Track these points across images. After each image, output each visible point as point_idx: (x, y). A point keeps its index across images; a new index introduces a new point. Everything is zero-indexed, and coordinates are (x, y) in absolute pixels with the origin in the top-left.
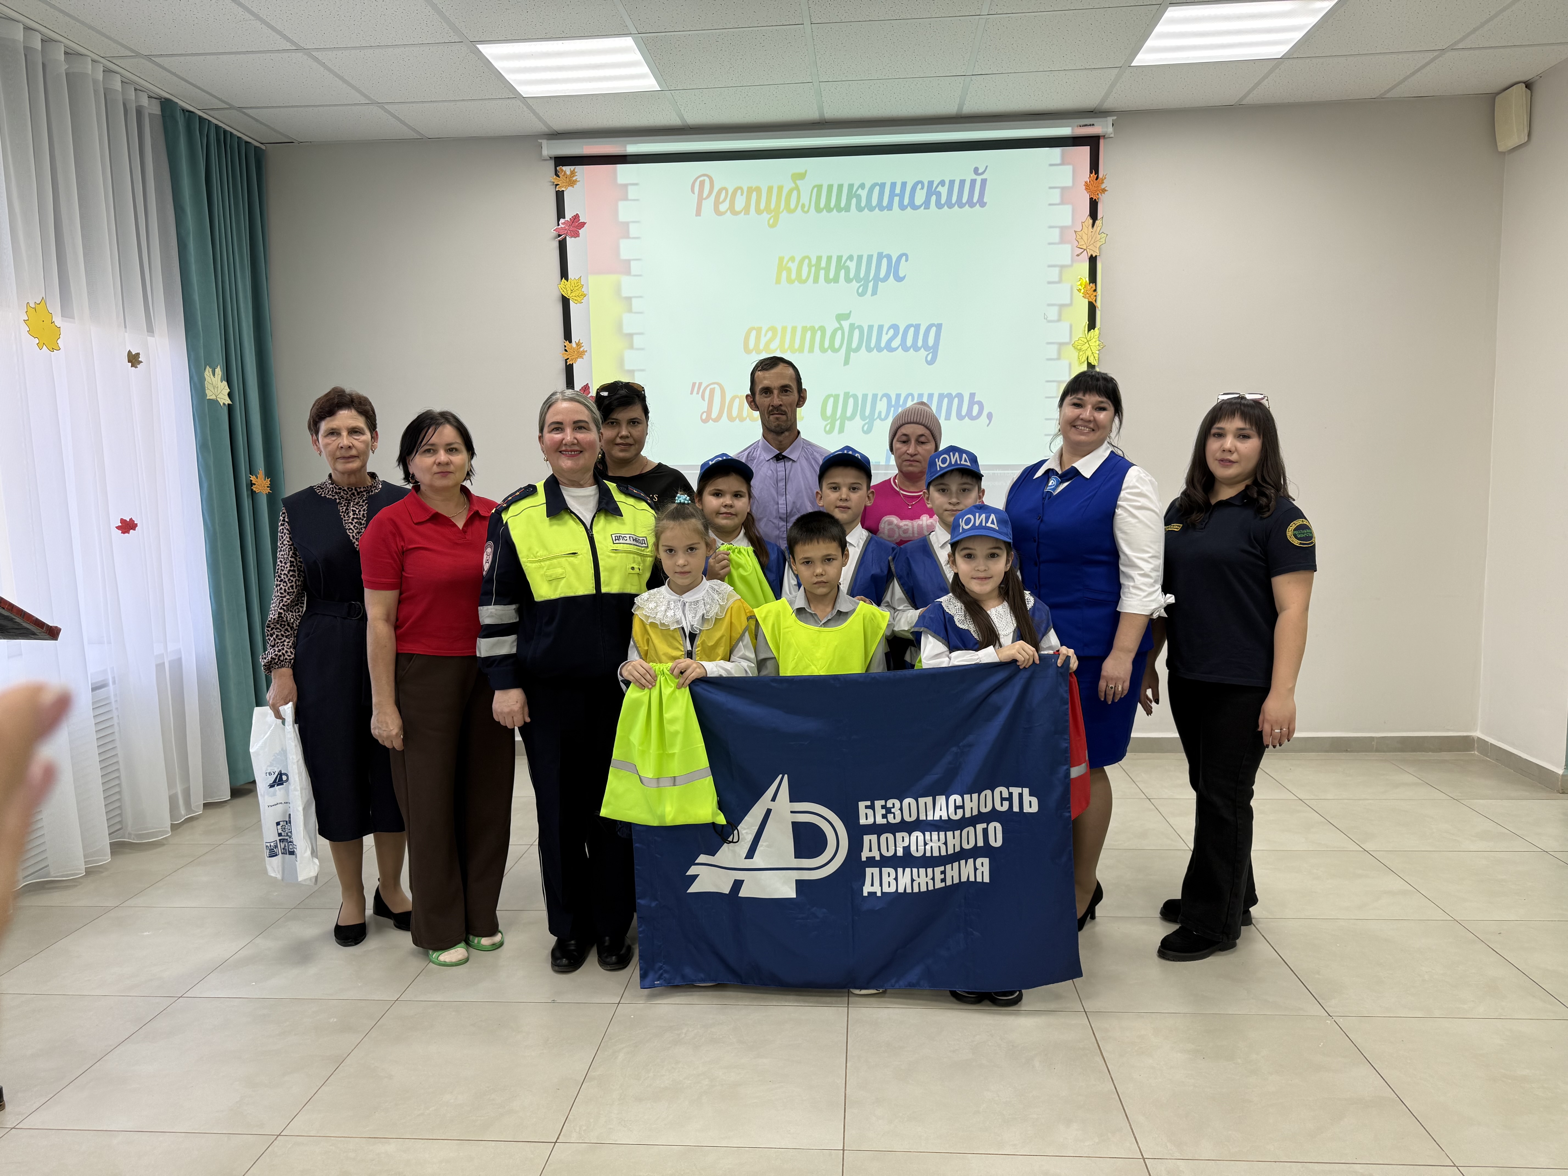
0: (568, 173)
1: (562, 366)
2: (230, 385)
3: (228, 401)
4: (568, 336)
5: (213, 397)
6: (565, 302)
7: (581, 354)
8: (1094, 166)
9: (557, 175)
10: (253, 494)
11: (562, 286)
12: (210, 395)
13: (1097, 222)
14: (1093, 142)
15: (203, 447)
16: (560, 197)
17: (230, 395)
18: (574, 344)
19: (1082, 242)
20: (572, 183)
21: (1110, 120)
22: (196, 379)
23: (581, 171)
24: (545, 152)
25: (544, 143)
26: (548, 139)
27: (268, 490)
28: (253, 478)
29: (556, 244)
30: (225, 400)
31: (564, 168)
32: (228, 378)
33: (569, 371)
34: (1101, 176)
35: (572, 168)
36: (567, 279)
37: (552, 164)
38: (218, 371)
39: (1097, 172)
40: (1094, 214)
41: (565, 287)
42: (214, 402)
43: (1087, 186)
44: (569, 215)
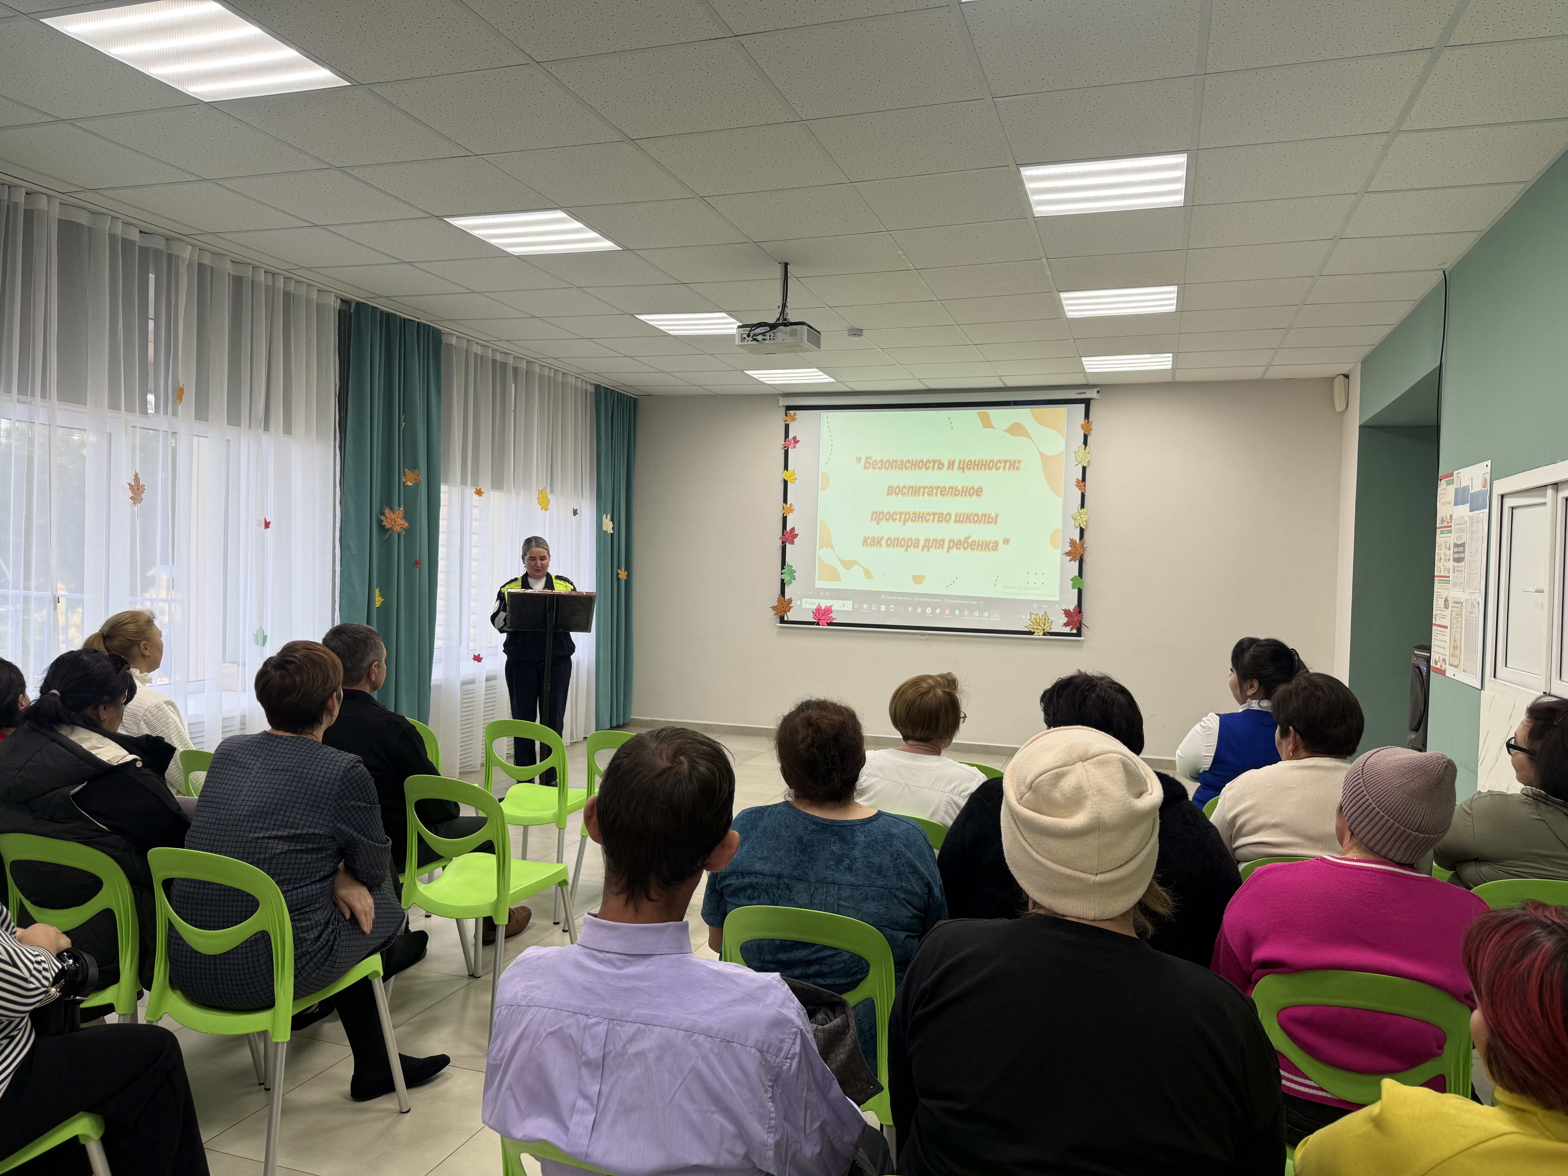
0: (792, 414)
1: (781, 516)
2: (613, 524)
3: (612, 532)
4: (785, 501)
5: (605, 530)
6: (786, 483)
7: (792, 511)
8: (1087, 415)
9: (786, 415)
10: (618, 579)
11: (784, 474)
12: (604, 529)
13: (1087, 447)
14: (1087, 402)
15: (599, 555)
16: (787, 427)
17: (613, 528)
18: (788, 505)
19: (1079, 458)
20: (794, 419)
21: (1095, 390)
22: (599, 521)
23: (799, 413)
24: (781, 404)
25: (781, 399)
26: (783, 397)
27: (626, 578)
28: (619, 571)
29: (783, 451)
30: (610, 531)
31: (790, 412)
32: (612, 520)
33: (785, 519)
34: (1090, 421)
35: (795, 411)
36: (787, 470)
37: (784, 409)
38: (609, 516)
39: (1088, 419)
40: (1085, 443)
41: (786, 475)
42: (606, 532)
43: (1083, 427)
44: (791, 437)
